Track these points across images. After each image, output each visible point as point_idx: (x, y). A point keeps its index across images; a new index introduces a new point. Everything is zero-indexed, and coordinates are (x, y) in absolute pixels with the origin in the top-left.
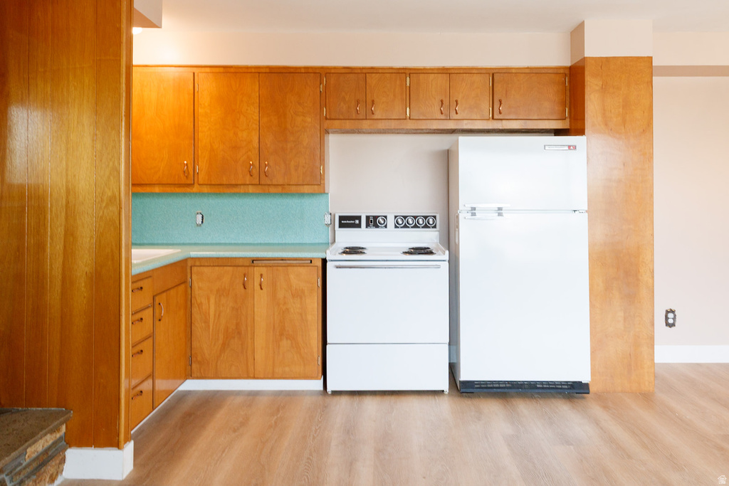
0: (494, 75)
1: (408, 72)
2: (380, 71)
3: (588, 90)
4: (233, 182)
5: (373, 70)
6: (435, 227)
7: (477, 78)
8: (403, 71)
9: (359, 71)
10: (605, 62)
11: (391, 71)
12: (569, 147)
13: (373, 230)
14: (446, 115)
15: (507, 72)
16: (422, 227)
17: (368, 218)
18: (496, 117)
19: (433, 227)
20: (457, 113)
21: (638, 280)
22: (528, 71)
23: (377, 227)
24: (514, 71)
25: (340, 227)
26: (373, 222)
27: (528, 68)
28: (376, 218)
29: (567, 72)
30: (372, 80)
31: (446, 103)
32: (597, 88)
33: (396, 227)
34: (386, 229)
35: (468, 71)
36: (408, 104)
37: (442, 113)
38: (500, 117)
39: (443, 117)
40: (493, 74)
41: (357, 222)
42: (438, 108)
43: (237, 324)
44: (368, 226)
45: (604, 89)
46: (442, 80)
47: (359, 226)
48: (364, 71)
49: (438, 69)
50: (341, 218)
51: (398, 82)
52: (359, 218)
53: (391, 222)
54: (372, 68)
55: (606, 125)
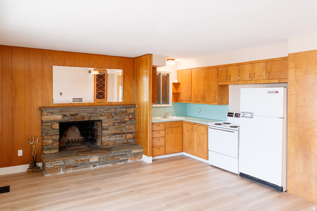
2: (232, 65)
3: (289, 67)
4: (198, 101)
5: (230, 65)
7: (261, 64)
8: (238, 64)
10: (297, 55)
11: (235, 65)
13: (236, 118)
15: (272, 60)
17: (235, 114)
18: (267, 78)
20: (254, 78)
22: (281, 59)
23: (238, 117)
24: (275, 60)
25: (228, 116)
27: (280, 58)
28: (238, 114)
30: (230, 68)
31: (251, 74)
32: (293, 66)
35: (259, 62)
37: (250, 78)
38: (269, 78)
43: (191, 140)
44: (235, 116)
45: (296, 67)
47: (232, 116)
50: (229, 113)
52: (233, 113)
54: (230, 64)
55: (297, 82)
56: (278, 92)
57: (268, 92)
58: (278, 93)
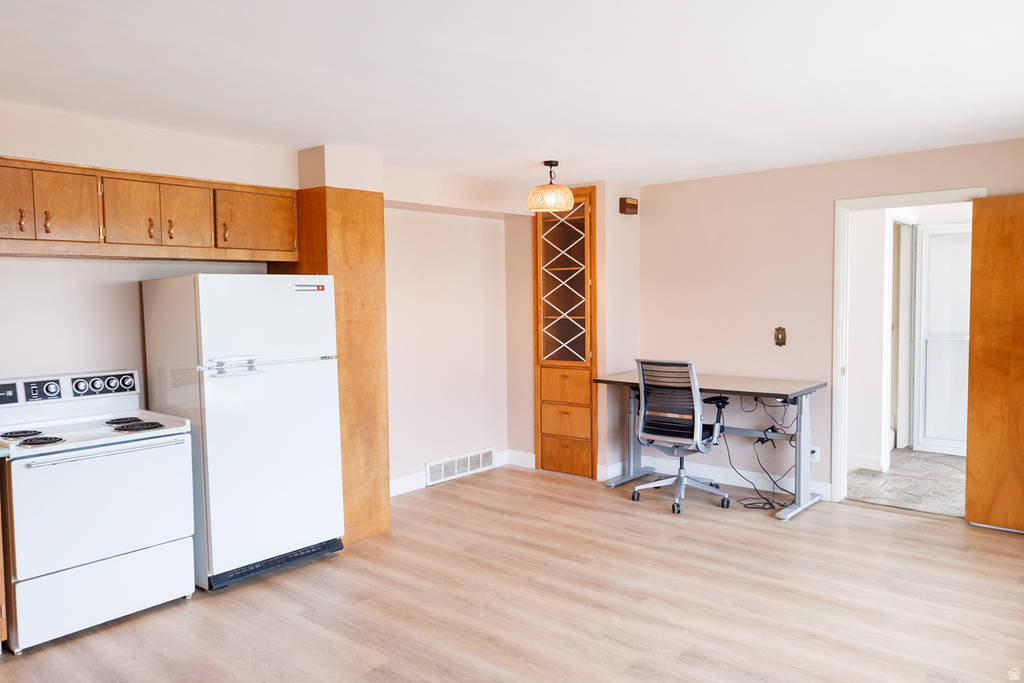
0: (216, 193)
1: (99, 175)
2: (56, 169)
3: (329, 223)
5: (42, 166)
6: (133, 389)
8: (92, 173)
9: (19, 165)
10: (345, 193)
12: (318, 287)
13: (38, 404)
14: (156, 239)
15: (230, 189)
16: (116, 391)
17: (27, 385)
18: (220, 244)
19: (131, 390)
20: (171, 238)
21: (376, 422)
22: (253, 190)
23: (45, 397)
24: (238, 189)
26: (38, 390)
27: (253, 187)
28: (41, 384)
29: (295, 196)
31: (156, 222)
32: (338, 222)
33: (76, 395)
34: (59, 400)
35: (183, 183)
36: (102, 222)
37: (151, 237)
38: (226, 244)
39: (152, 241)
40: (214, 191)
41: (10, 393)
42: (146, 229)
44: (29, 397)
45: (344, 224)
46: (149, 190)
47: (14, 399)
48: (28, 166)
49: (144, 175)
51: (85, 189)
52: (13, 387)
53: (67, 387)
54: (41, 163)
55: (346, 262)
56: (323, 287)
57: (297, 288)
58: (323, 289)
